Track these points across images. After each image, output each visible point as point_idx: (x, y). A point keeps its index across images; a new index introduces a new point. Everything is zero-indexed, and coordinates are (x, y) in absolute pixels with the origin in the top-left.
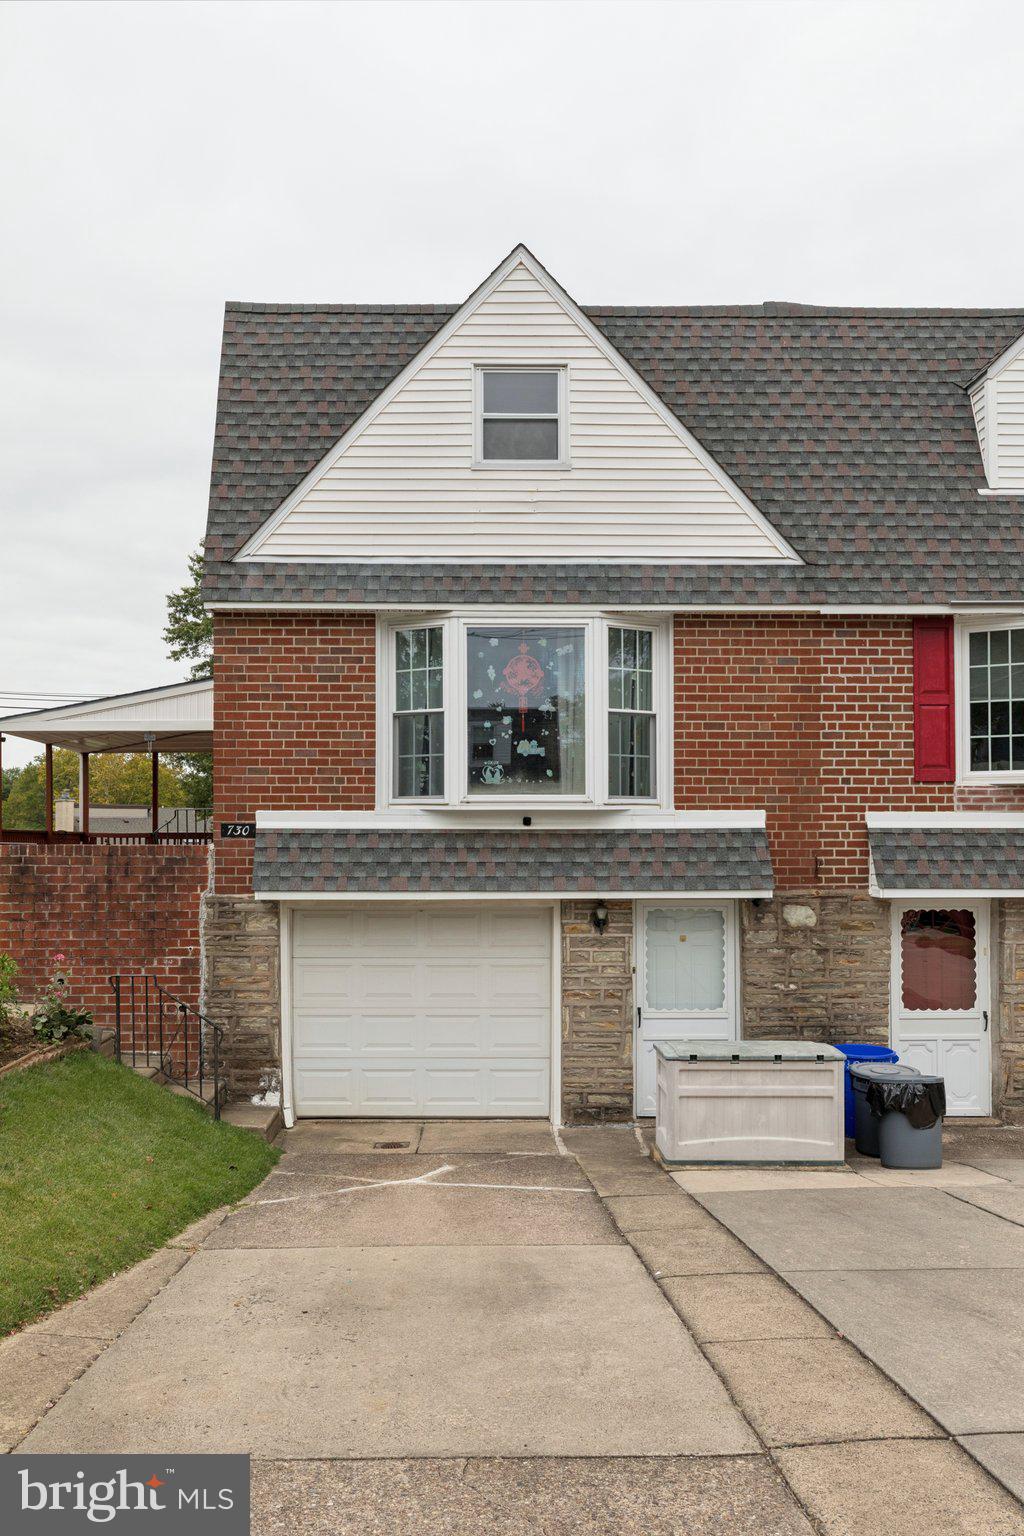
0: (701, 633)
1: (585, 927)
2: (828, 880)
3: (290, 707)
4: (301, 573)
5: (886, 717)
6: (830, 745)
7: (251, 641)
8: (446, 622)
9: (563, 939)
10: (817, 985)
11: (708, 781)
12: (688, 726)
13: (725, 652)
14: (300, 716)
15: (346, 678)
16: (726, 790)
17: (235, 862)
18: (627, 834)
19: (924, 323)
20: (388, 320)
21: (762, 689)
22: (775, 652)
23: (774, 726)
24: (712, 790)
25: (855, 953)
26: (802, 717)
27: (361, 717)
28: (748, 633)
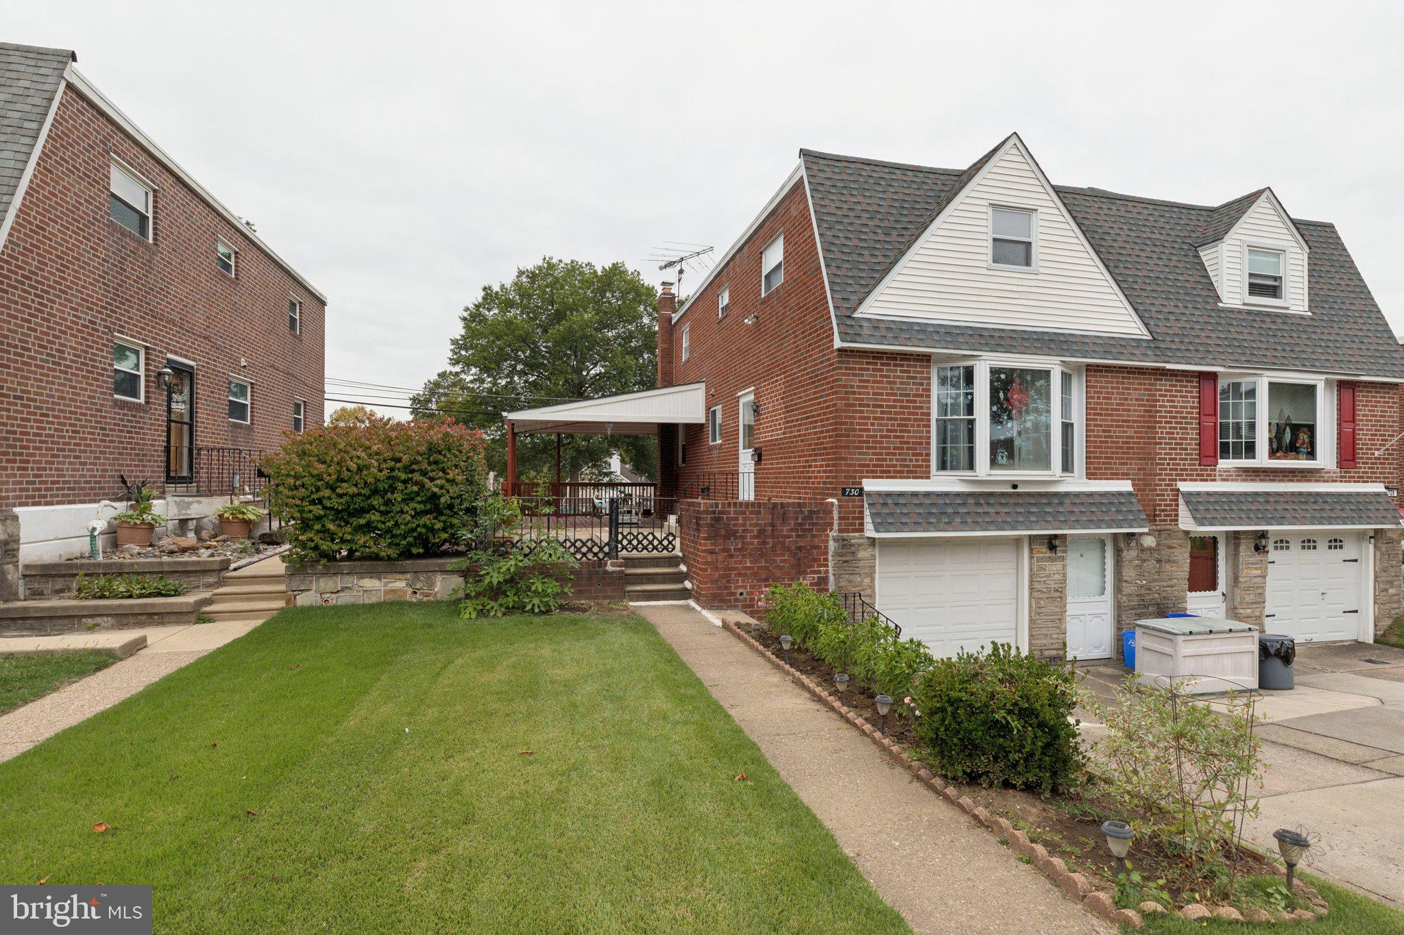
0: (1101, 376)
1: (1044, 550)
2: (1160, 521)
3: (882, 412)
4: (894, 326)
5: (1187, 429)
6: (1161, 444)
7: (860, 369)
8: (977, 362)
9: (1031, 558)
10: (1155, 580)
11: (1104, 463)
12: (1094, 431)
13: (1112, 388)
14: (888, 419)
15: (914, 395)
16: (1112, 469)
17: (850, 512)
18: (1067, 494)
21: (1129, 410)
22: (1136, 389)
23: (1135, 432)
24: (1105, 469)
25: (1174, 562)
26: (1148, 427)
27: (922, 420)
28: (1123, 378)
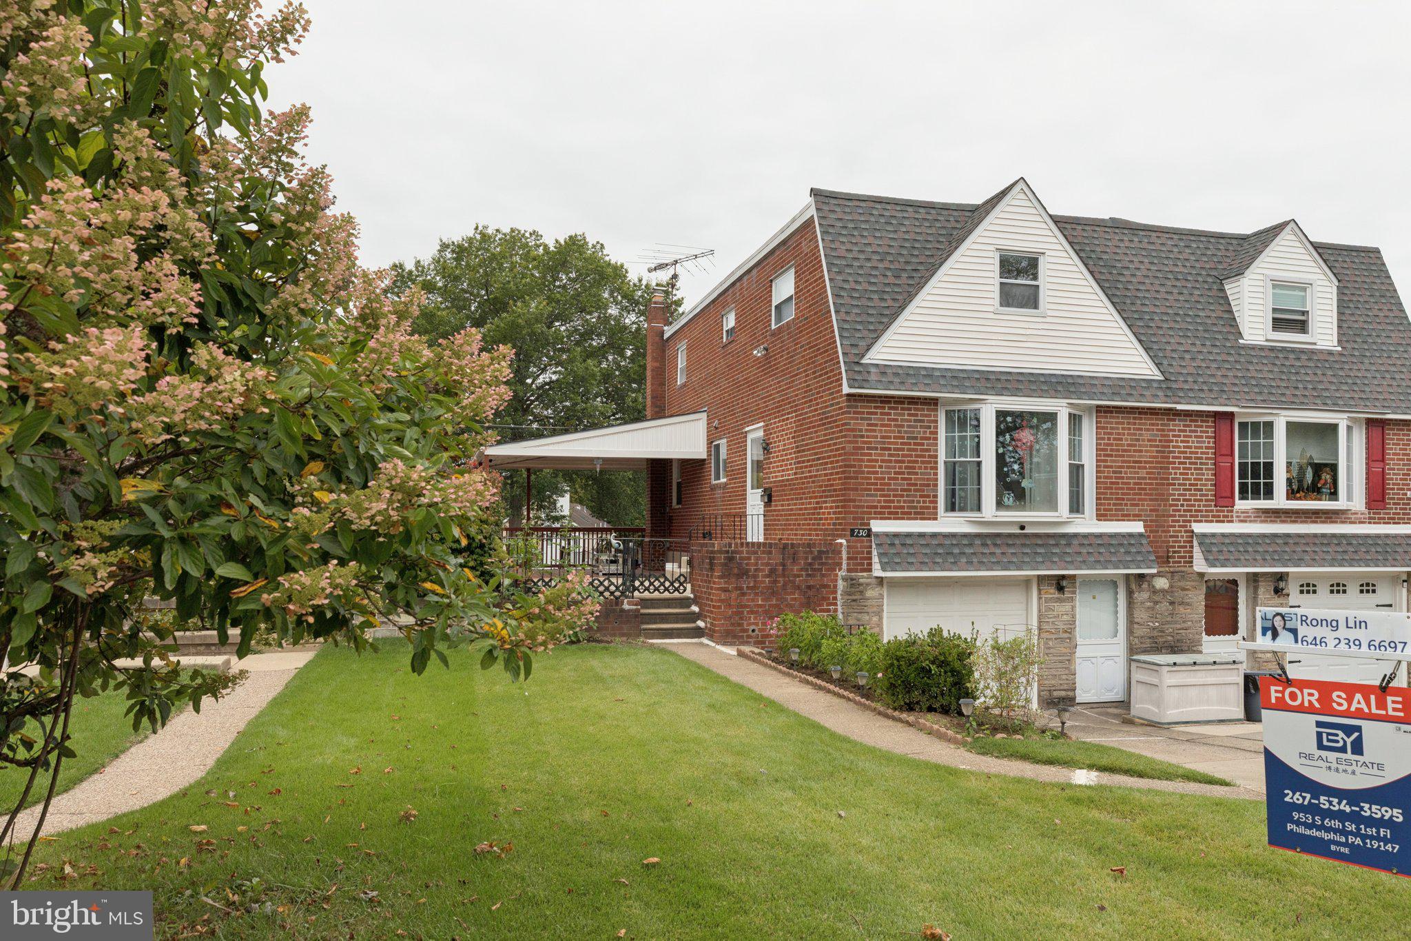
0: (1111, 417)
1: (1052, 591)
2: (1174, 562)
3: (890, 455)
4: (901, 372)
5: (1201, 469)
6: (1174, 484)
7: (868, 413)
8: (983, 406)
9: (1040, 598)
10: (1168, 622)
11: (1114, 504)
12: (1104, 472)
13: (1123, 429)
14: (896, 461)
15: (922, 438)
16: (1123, 510)
17: (858, 553)
18: (1075, 535)
19: (1193, 238)
20: (910, 209)
21: (1141, 451)
22: (1148, 430)
23: (1147, 473)
24: (1116, 510)
25: (1188, 604)
26: (1161, 468)
27: (930, 462)
28: (1134, 418)
